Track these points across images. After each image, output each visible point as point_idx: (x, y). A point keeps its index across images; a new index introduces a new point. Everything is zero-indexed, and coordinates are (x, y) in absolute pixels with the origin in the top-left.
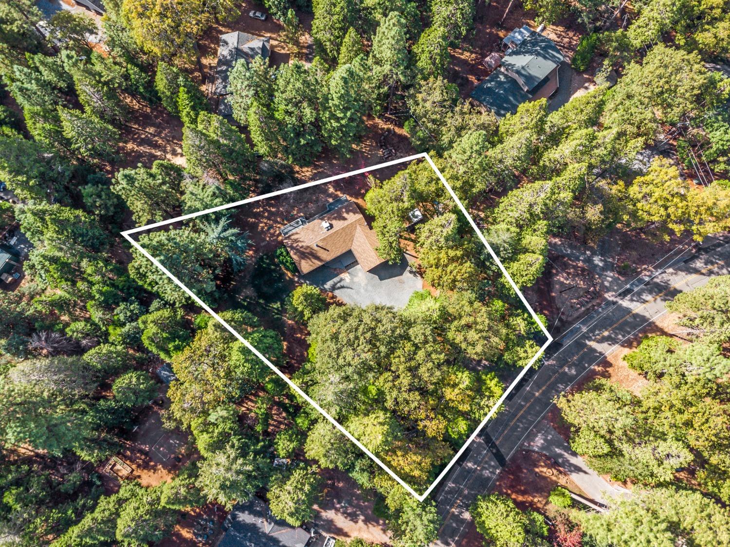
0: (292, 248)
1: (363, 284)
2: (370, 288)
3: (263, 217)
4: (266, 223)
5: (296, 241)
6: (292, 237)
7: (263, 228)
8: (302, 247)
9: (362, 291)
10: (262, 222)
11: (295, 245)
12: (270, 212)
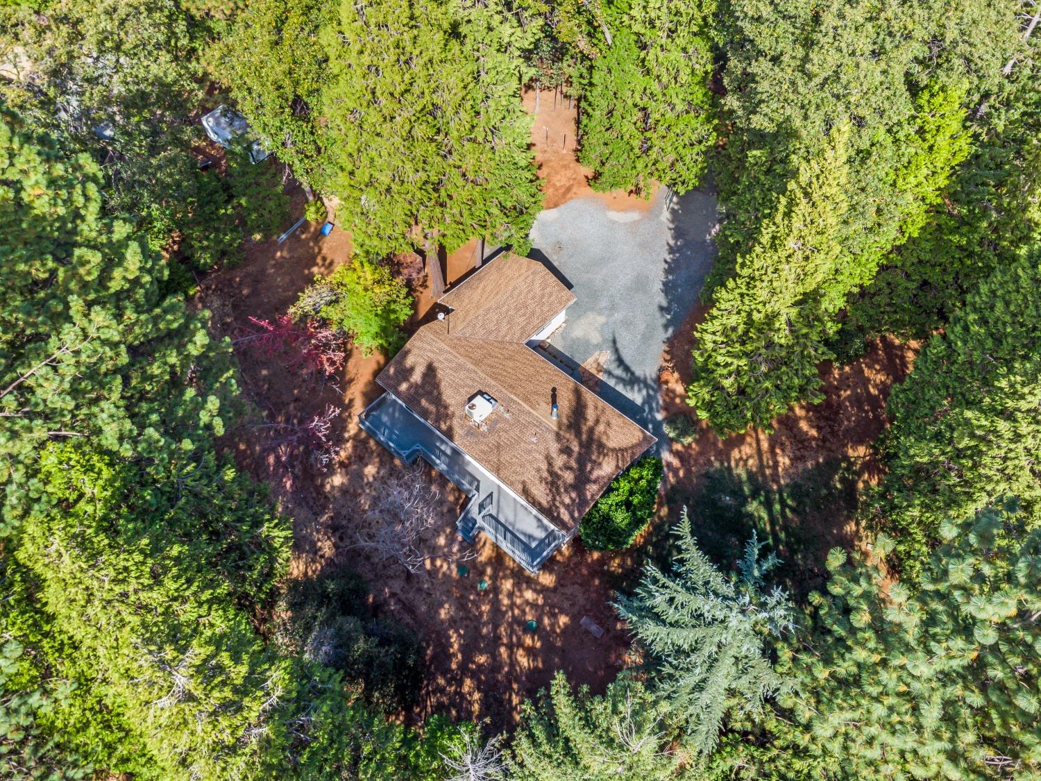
0: (582, 479)
1: (602, 319)
2: (604, 303)
3: (495, 666)
4: (510, 647)
5: (553, 482)
6: (544, 500)
7: (530, 652)
8: (566, 451)
9: (618, 316)
10: (513, 663)
11: (569, 477)
12: (468, 651)
